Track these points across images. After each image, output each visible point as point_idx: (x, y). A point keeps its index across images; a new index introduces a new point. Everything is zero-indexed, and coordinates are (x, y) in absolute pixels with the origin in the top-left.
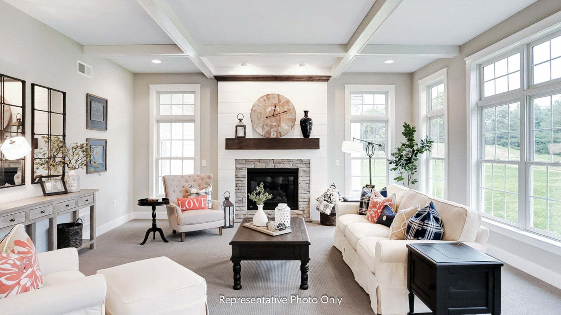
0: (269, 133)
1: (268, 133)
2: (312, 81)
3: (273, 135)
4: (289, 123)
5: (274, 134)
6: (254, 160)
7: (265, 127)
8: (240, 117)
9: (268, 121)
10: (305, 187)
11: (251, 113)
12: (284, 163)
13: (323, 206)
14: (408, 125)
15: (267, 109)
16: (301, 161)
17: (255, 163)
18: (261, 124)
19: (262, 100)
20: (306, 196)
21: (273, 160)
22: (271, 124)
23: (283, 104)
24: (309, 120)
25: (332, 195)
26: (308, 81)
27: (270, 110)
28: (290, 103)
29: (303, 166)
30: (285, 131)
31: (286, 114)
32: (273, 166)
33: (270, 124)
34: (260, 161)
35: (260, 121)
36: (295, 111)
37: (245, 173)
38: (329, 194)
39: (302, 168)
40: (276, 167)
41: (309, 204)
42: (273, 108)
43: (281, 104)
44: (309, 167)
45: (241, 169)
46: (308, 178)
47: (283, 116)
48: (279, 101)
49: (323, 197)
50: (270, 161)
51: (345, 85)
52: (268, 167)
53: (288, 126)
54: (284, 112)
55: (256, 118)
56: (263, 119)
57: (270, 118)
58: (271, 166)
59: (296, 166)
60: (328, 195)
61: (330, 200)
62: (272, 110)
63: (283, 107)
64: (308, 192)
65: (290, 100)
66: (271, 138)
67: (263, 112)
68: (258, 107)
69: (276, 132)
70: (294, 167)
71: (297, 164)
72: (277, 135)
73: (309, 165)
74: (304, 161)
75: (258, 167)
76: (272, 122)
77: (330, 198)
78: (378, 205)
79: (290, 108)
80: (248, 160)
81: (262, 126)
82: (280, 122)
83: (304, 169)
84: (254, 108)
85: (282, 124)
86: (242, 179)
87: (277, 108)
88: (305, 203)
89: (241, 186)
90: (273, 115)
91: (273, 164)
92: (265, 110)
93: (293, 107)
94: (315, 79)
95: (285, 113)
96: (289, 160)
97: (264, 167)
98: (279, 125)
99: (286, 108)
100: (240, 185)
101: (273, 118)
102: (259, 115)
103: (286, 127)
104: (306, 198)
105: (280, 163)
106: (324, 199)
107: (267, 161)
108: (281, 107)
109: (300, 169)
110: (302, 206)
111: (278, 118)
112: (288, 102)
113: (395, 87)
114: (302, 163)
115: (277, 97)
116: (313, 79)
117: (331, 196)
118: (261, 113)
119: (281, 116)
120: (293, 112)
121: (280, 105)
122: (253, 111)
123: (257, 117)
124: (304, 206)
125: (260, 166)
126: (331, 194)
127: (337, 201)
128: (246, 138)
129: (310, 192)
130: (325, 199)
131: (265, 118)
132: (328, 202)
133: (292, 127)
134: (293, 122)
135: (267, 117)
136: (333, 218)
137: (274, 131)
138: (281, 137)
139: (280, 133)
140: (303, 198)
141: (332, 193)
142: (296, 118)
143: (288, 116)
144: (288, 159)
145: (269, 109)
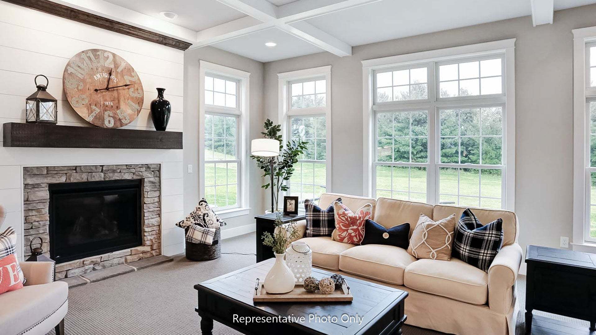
0: (100, 117)
1: (99, 119)
2: (165, 44)
3: (109, 123)
4: (133, 104)
5: (109, 121)
6: (66, 169)
7: (93, 107)
8: (42, 82)
9: (99, 97)
10: (152, 208)
11: (64, 78)
12: (120, 172)
13: (201, 234)
14: (272, 122)
15: (95, 75)
16: (148, 167)
17: (66, 174)
18: (86, 101)
19: (83, 56)
20: (155, 221)
21: (102, 166)
22: (104, 104)
23: (122, 71)
24: (166, 103)
25: (206, 215)
26: (160, 43)
27: (100, 77)
28: (133, 72)
29: (149, 175)
30: (128, 118)
31: (129, 89)
32: (101, 177)
33: (102, 103)
34: (77, 169)
35: (84, 96)
36: (142, 87)
37: (45, 194)
38: (202, 214)
39: (149, 177)
40: (107, 179)
41: (159, 234)
42: (106, 76)
43: (119, 70)
44: (158, 176)
45: (35, 186)
46: (157, 194)
47: (123, 92)
48: (117, 66)
49: (192, 220)
50: (96, 168)
51: (201, 61)
52: (93, 180)
53: (132, 110)
54: (126, 85)
55: (76, 89)
56: (88, 93)
57: (102, 92)
58: (99, 177)
59: (139, 175)
60: (201, 217)
61: (205, 222)
62: (104, 78)
63: (123, 76)
64: (158, 216)
65: (133, 68)
66: (105, 127)
67: (89, 80)
68: (79, 70)
69: (114, 118)
70: (135, 177)
71: (141, 172)
72: (114, 124)
73: (158, 172)
74: (151, 167)
75: (73, 180)
76: (106, 100)
77: (204, 220)
78: (359, 221)
79: (133, 79)
80: (52, 169)
81: (87, 104)
82: (119, 101)
83: (152, 179)
84: (70, 70)
85: (123, 106)
86: (40, 206)
87: (113, 77)
88: (154, 233)
89: (38, 219)
90: (107, 89)
91: (102, 174)
92: (91, 76)
93: (139, 79)
94: (171, 42)
95: (127, 87)
96: (128, 167)
97: (85, 180)
98: (117, 107)
99: (127, 79)
100: (34, 218)
101: (107, 93)
102: (81, 84)
103: (130, 111)
104: (156, 225)
105: (114, 171)
106: (194, 222)
107: (90, 170)
108: (119, 77)
109: (146, 180)
110: (149, 238)
111: (115, 94)
112: (130, 70)
113: (250, 75)
114: (149, 170)
115: (111, 57)
116: (167, 42)
117: (206, 217)
118: (83, 81)
119: (120, 91)
120: (139, 88)
121: (117, 73)
122: (67, 75)
123: (78, 88)
124: (152, 238)
125: (78, 178)
126: (204, 214)
127: (214, 222)
128: (57, 124)
129: (159, 215)
130: (196, 222)
131: (93, 91)
132: (201, 226)
133: (139, 112)
134: (140, 103)
135: (96, 90)
136: (214, 248)
137: (109, 116)
138: (121, 126)
139: (120, 120)
140: (151, 225)
141: (206, 212)
142: (143, 97)
143: (131, 92)
144: (126, 165)
145: (98, 75)
